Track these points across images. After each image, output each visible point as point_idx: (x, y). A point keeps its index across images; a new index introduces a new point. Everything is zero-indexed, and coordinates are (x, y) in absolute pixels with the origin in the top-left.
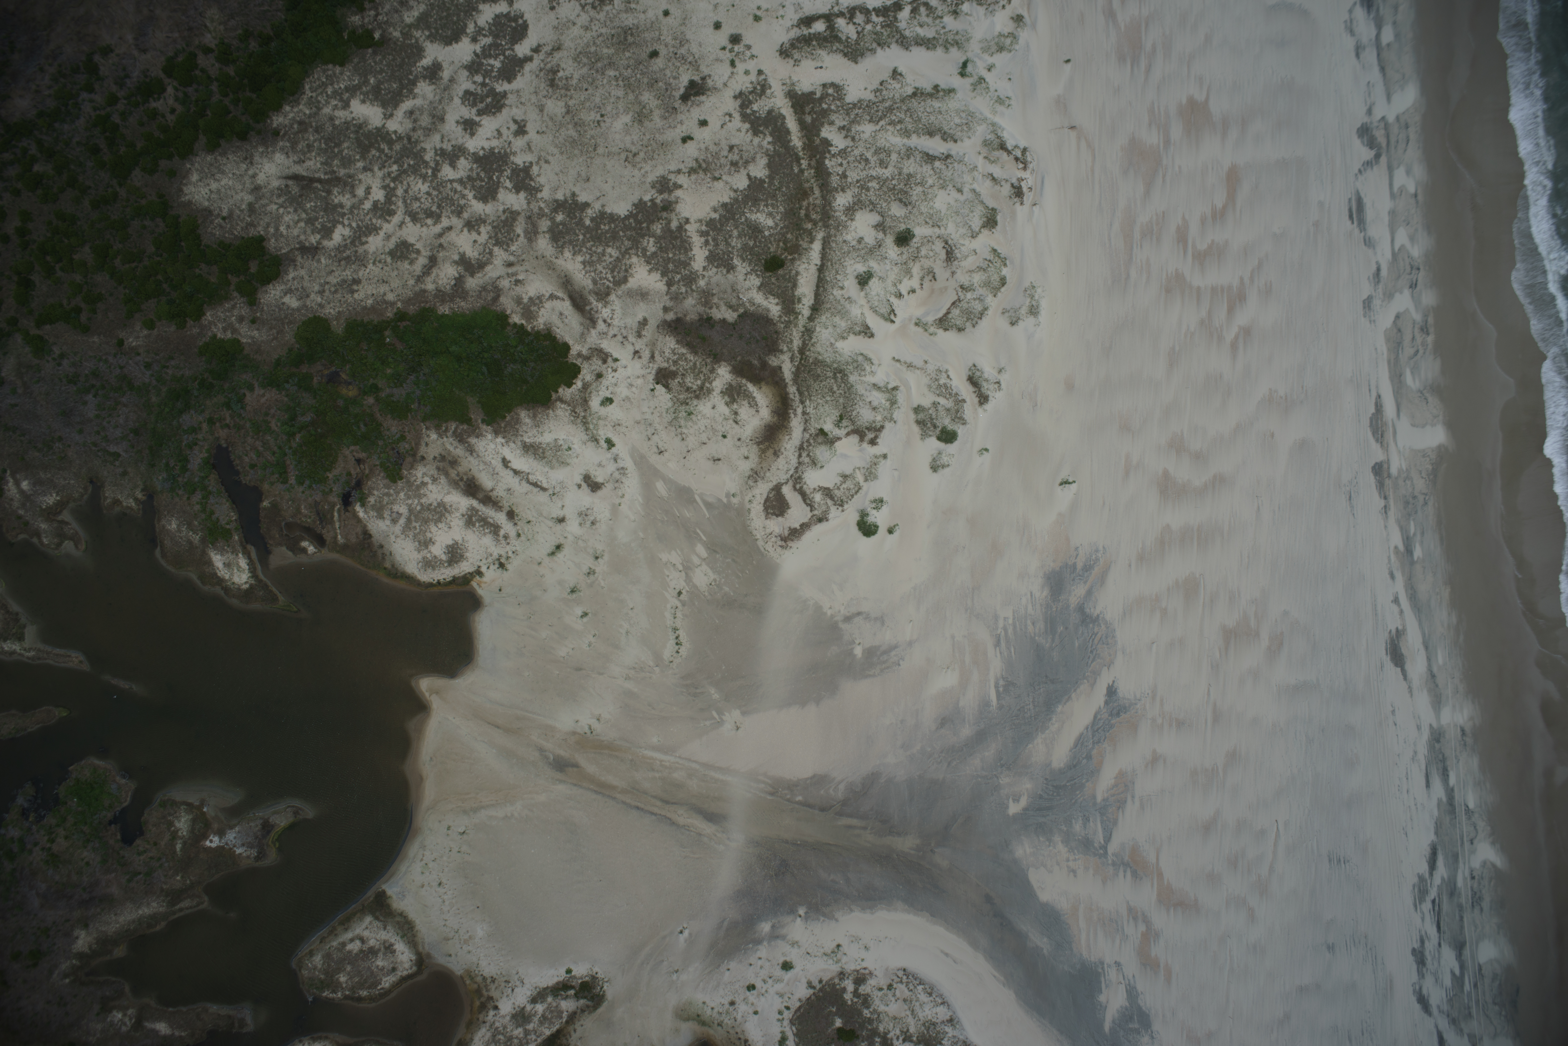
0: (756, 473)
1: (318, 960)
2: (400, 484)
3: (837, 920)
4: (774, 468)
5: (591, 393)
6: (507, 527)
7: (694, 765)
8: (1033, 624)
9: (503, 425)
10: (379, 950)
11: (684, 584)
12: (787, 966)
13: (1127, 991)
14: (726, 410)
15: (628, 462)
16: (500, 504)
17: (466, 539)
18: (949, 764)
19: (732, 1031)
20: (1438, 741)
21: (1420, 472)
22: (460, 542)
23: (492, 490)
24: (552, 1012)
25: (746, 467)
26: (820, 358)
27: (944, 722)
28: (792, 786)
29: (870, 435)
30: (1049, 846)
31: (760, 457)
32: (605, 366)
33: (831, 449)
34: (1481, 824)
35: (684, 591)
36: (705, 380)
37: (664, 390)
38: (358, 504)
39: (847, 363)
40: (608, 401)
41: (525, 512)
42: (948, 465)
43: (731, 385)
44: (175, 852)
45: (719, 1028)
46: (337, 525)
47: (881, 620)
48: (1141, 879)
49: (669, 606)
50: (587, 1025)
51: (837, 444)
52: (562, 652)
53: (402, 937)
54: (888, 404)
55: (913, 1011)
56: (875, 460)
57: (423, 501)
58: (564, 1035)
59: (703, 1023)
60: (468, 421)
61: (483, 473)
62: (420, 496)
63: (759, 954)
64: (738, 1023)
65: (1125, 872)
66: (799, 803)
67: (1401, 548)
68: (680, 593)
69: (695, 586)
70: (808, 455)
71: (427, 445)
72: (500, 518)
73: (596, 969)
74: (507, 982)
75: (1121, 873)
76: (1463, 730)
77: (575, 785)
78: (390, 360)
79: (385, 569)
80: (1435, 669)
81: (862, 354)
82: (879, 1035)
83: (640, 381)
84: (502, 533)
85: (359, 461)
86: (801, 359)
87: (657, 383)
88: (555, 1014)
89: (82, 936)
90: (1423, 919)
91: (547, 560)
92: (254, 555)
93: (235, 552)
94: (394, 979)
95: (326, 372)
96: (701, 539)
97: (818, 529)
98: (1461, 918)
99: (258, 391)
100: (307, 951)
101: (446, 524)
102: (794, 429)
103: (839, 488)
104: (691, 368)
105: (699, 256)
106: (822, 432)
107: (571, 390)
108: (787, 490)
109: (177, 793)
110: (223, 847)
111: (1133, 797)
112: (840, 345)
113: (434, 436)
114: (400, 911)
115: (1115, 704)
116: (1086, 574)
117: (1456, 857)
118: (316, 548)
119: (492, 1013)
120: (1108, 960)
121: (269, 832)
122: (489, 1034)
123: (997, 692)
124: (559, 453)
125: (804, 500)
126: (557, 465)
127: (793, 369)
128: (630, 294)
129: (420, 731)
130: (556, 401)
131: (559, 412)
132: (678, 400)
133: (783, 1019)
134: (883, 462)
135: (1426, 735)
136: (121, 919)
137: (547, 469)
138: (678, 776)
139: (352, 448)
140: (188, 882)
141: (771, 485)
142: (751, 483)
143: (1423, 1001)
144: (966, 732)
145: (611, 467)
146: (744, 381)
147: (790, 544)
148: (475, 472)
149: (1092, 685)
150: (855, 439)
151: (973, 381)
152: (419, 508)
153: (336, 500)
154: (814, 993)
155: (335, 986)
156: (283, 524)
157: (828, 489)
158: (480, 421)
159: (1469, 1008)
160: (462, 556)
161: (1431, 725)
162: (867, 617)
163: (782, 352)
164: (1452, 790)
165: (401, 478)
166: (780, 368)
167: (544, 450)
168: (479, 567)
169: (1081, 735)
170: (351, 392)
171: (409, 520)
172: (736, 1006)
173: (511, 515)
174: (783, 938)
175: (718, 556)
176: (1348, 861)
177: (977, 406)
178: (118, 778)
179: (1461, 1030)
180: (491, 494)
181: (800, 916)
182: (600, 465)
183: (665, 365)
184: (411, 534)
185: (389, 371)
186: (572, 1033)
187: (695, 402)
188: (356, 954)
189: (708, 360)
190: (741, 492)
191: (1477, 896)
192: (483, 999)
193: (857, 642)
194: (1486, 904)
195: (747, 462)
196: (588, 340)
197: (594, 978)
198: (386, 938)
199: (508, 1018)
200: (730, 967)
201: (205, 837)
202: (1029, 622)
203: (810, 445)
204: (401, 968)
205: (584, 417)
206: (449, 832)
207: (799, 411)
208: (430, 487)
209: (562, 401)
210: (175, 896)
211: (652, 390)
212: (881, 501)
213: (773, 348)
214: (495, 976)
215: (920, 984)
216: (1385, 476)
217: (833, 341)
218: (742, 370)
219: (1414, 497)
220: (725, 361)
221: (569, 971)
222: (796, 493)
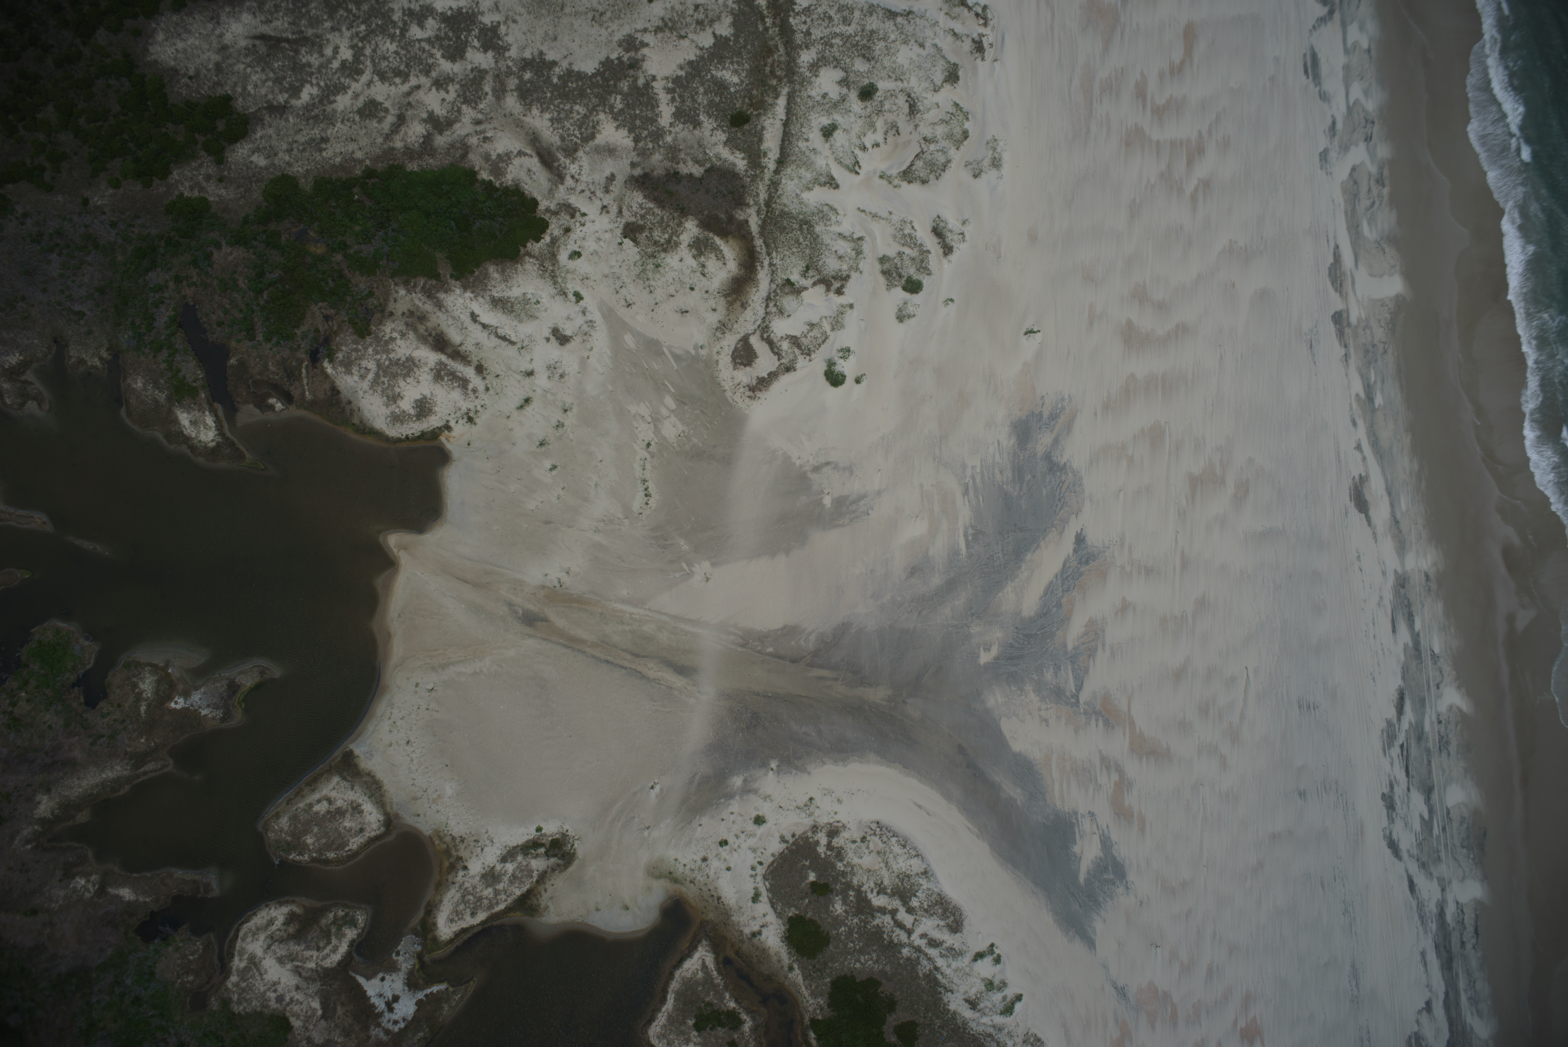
0: (724, 325)
1: (284, 822)
2: (368, 340)
3: (809, 773)
4: (741, 320)
5: (559, 247)
6: (476, 381)
7: (664, 618)
8: (1001, 472)
9: (471, 280)
10: (347, 810)
11: (653, 436)
12: (759, 820)
13: (1101, 841)
14: (693, 263)
15: (596, 315)
16: (469, 359)
17: (434, 393)
18: (920, 613)
19: (704, 889)
20: (1403, 587)
21: (1379, 321)
22: (429, 396)
23: (461, 345)
24: (522, 871)
25: (713, 319)
26: (786, 209)
27: (914, 571)
28: (763, 637)
29: (836, 285)
30: (1021, 695)
31: (728, 309)
32: (573, 220)
33: (797, 298)
34: (1447, 669)
35: (652, 443)
36: (672, 233)
37: (631, 243)
38: (327, 360)
39: (813, 214)
40: (576, 255)
41: (493, 367)
42: (914, 316)
43: (698, 238)
44: (139, 714)
45: (692, 885)
46: (305, 381)
47: (849, 470)
48: (1113, 727)
49: (638, 458)
50: (558, 884)
51: (804, 294)
52: (531, 505)
53: (370, 797)
54: (853, 253)
55: (887, 863)
56: (842, 309)
57: (391, 356)
58: (535, 896)
59: (676, 881)
60: (437, 277)
61: (452, 328)
62: (388, 352)
63: (731, 809)
64: (710, 880)
65: (1097, 720)
66: (770, 655)
67: (1362, 395)
68: (649, 445)
69: (664, 438)
70: (775, 305)
71: (395, 300)
72: (469, 372)
73: (566, 827)
74: (477, 841)
75: (1093, 722)
76: (1427, 576)
77: (545, 639)
78: (359, 216)
79: (353, 425)
80: (1398, 516)
81: (827, 205)
82: (853, 889)
83: (608, 236)
84: (471, 386)
85: (327, 318)
86: (767, 212)
87: (625, 237)
88: (526, 873)
89: (45, 801)
90: (1392, 764)
91: (515, 413)
92: (221, 413)
93: (201, 410)
94: (362, 840)
95: (294, 230)
96: (669, 391)
97: (786, 379)
98: (1429, 762)
99: (226, 249)
100: (274, 813)
101: (415, 378)
102: (761, 281)
103: (806, 337)
104: (658, 222)
105: (666, 112)
106: (788, 282)
107: (539, 245)
108: (754, 341)
109: (141, 655)
110: (188, 709)
111: (1104, 645)
112: (806, 196)
113: (402, 292)
114: (367, 771)
115: (1084, 552)
116: (1052, 423)
117: (1422, 701)
118: (283, 405)
119: (461, 873)
120: (1082, 810)
121: (235, 692)
122: (458, 895)
123: (967, 541)
124: (527, 307)
125: (772, 349)
126: (526, 318)
127: (760, 222)
128: (598, 150)
129: (388, 586)
130: (525, 255)
131: (528, 266)
132: (646, 253)
133: (756, 875)
134: (849, 311)
135: (1391, 580)
136: (84, 783)
137: (515, 323)
138: (647, 628)
139: (320, 304)
140: (153, 744)
141: (739, 337)
142: (718, 334)
143: (1393, 846)
144: (936, 581)
145: (580, 320)
146: (711, 235)
147: (758, 394)
148: (444, 327)
149: (1061, 533)
150: (821, 288)
151: (938, 232)
152: (387, 363)
153: (303, 356)
154: (787, 848)
155: (301, 848)
156: (251, 381)
157: (795, 337)
158: (448, 276)
159: (1438, 851)
160: (430, 410)
161: (1395, 571)
162: (836, 467)
163: (748, 206)
164: (1418, 635)
165: (369, 334)
166: (747, 221)
167: (512, 304)
168: (448, 421)
169: (1051, 583)
170: (319, 249)
171: (377, 375)
172: (709, 862)
173: (480, 369)
174: (755, 792)
175: (686, 408)
176: (1318, 707)
177: (942, 257)
178: (81, 640)
179: (1431, 874)
180: (460, 348)
181: (772, 769)
182: (568, 318)
183: (633, 219)
184: (379, 389)
185: (357, 228)
186: (543, 893)
187: (663, 255)
188: (323, 815)
189: (676, 215)
190: (709, 344)
191: (1444, 740)
192: (452, 860)
193: (826, 492)
194: (1453, 748)
195: (715, 314)
196: (556, 195)
197: (564, 835)
198: (354, 798)
199: (478, 878)
200: (702, 822)
201: (170, 698)
202: (997, 471)
203: (777, 295)
204: (368, 829)
205: (553, 271)
206: (418, 689)
207: (766, 262)
208: (399, 342)
209: (530, 255)
210: (139, 759)
211: (620, 244)
212: (848, 350)
213: (740, 202)
214: (464, 836)
215: (894, 836)
216: (1345, 324)
217: (798, 192)
218: (710, 224)
219: (1374, 346)
220: (692, 215)
221: (539, 829)
222: (764, 343)
